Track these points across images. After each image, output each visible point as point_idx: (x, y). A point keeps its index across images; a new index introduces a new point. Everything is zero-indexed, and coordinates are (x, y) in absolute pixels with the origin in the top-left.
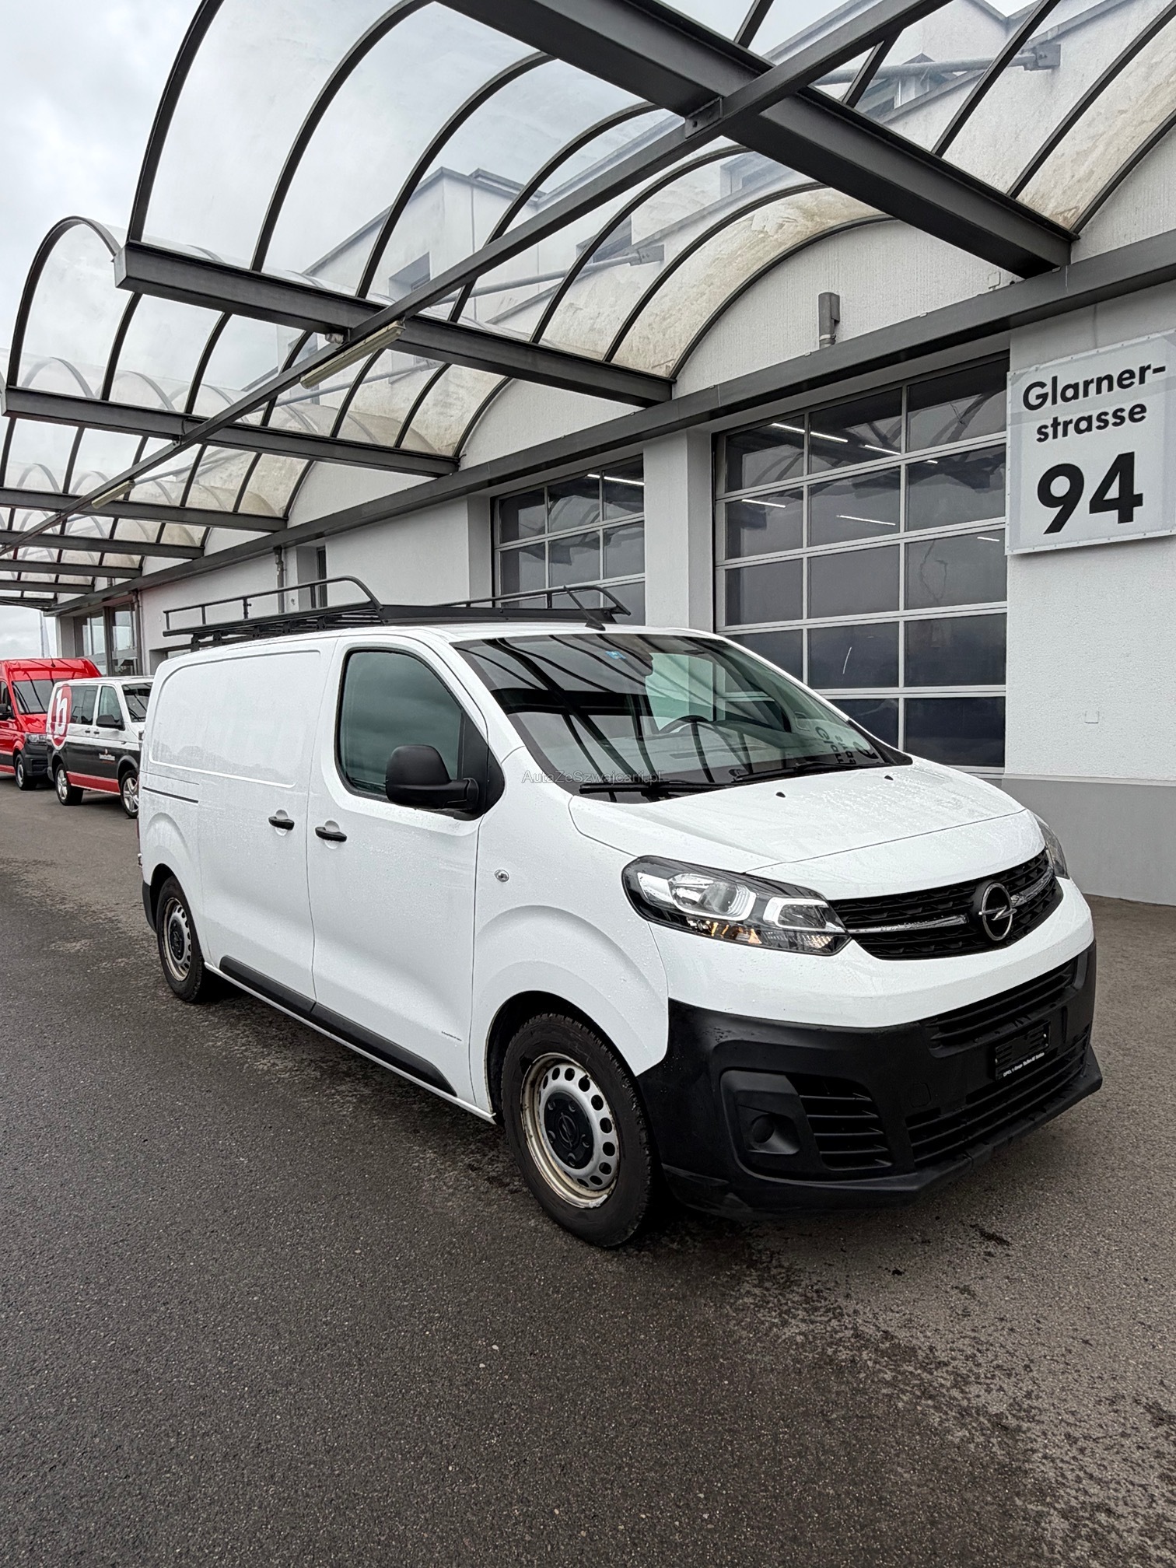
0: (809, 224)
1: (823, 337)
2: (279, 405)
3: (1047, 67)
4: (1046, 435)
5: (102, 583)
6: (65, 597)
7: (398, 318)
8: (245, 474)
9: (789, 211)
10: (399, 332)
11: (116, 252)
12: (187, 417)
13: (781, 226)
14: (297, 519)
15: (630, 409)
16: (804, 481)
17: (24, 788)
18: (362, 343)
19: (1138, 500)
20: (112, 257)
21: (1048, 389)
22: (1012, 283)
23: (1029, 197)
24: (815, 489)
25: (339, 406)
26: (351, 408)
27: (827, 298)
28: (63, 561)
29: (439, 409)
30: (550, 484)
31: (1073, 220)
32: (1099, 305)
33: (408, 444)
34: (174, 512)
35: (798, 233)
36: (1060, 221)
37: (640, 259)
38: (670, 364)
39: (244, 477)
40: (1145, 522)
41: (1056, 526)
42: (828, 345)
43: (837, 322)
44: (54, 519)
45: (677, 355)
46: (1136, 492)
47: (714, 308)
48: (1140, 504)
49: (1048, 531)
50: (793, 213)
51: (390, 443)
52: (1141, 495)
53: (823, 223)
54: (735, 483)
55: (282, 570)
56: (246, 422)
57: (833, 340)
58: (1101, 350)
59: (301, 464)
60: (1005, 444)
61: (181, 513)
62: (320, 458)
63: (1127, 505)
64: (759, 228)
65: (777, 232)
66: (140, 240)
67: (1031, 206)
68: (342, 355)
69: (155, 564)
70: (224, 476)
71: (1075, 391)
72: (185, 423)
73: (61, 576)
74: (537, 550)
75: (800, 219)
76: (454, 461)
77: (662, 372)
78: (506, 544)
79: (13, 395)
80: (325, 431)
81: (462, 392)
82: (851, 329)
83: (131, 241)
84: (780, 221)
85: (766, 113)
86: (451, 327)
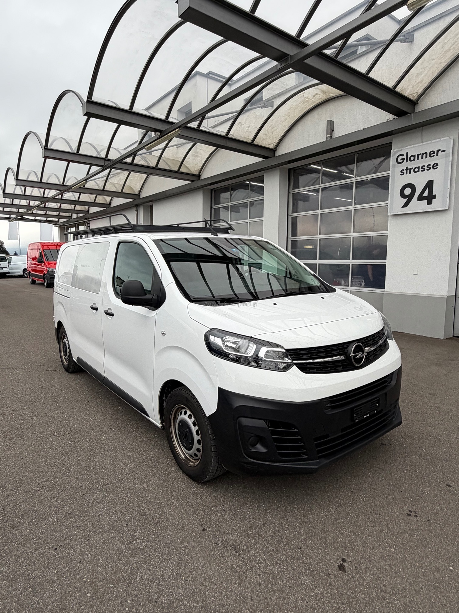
0: (324, 96)
1: (328, 136)
2: (138, 155)
3: (409, 42)
4: (404, 173)
5: (75, 216)
6: (61, 220)
7: (179, 127)
8: (125, 179)
9: (317, 91)
10: (179, 132)
11: (83, 103)
12: (106, 159)
13: (314, 96)
14: (143, 195)
15: (259, 159)
16: (320, 186)
17: (47, 287)
18: (166, 136)
19: (434, 197)
20: (82, 105)
21: (405, 157)
22: (394, 118)
23: (400, 89)
24: (323, 189)
25: (159, 155)
26: (163, 156)
27: (330, 122)
28: (62, 208)
29: (193, 158)
30: (231, 185)
31: (416, 97)
32: (424, 127)
33: (182, 170)
34: (100, 191)
35: (320, 99)
36: (411, 97)
37: (265, 106)
38: (274, 144)
39: (125, 180)
40: (436, 204)
41: (406, 205)
42: (329, 139)
43: (333, 131)
44: (59, 193)
45: (277, 141)
46: (433, 194)
47: (290, 124)
48: (435, 198)
49: (402, 207)
50: (318, 92)
51: (176, 169)
52: (435, 195)
53: (328, 95)
54: (296, 186)
55: (138, 213)
56: (126, 161)
57: (331, 137)
58: (424, 143)
59: (145, 176)
60: (389, 176)
61: (103, 192)
62: (152, 174)
63: (430, 199)
64: (307, 97)
65: (313, 98)
66: (91, 99)
67: (401, 92)
68: (159, 140)
69: (93, 210)
70: (118, 179)
71: (414, 158)
72: (105, 161)
73: (60, 213)
74: (226, 208)
75: (321, 94)
76: (198, 176)
77: (271, 147)
78: (215, 206)
79: (46, 150)
80: (154, 165)
81: (202, 152)
82: (338, 132)
83: (89, 100)
84: (314, 94)
85: (306, 61)
86: (197, 130)
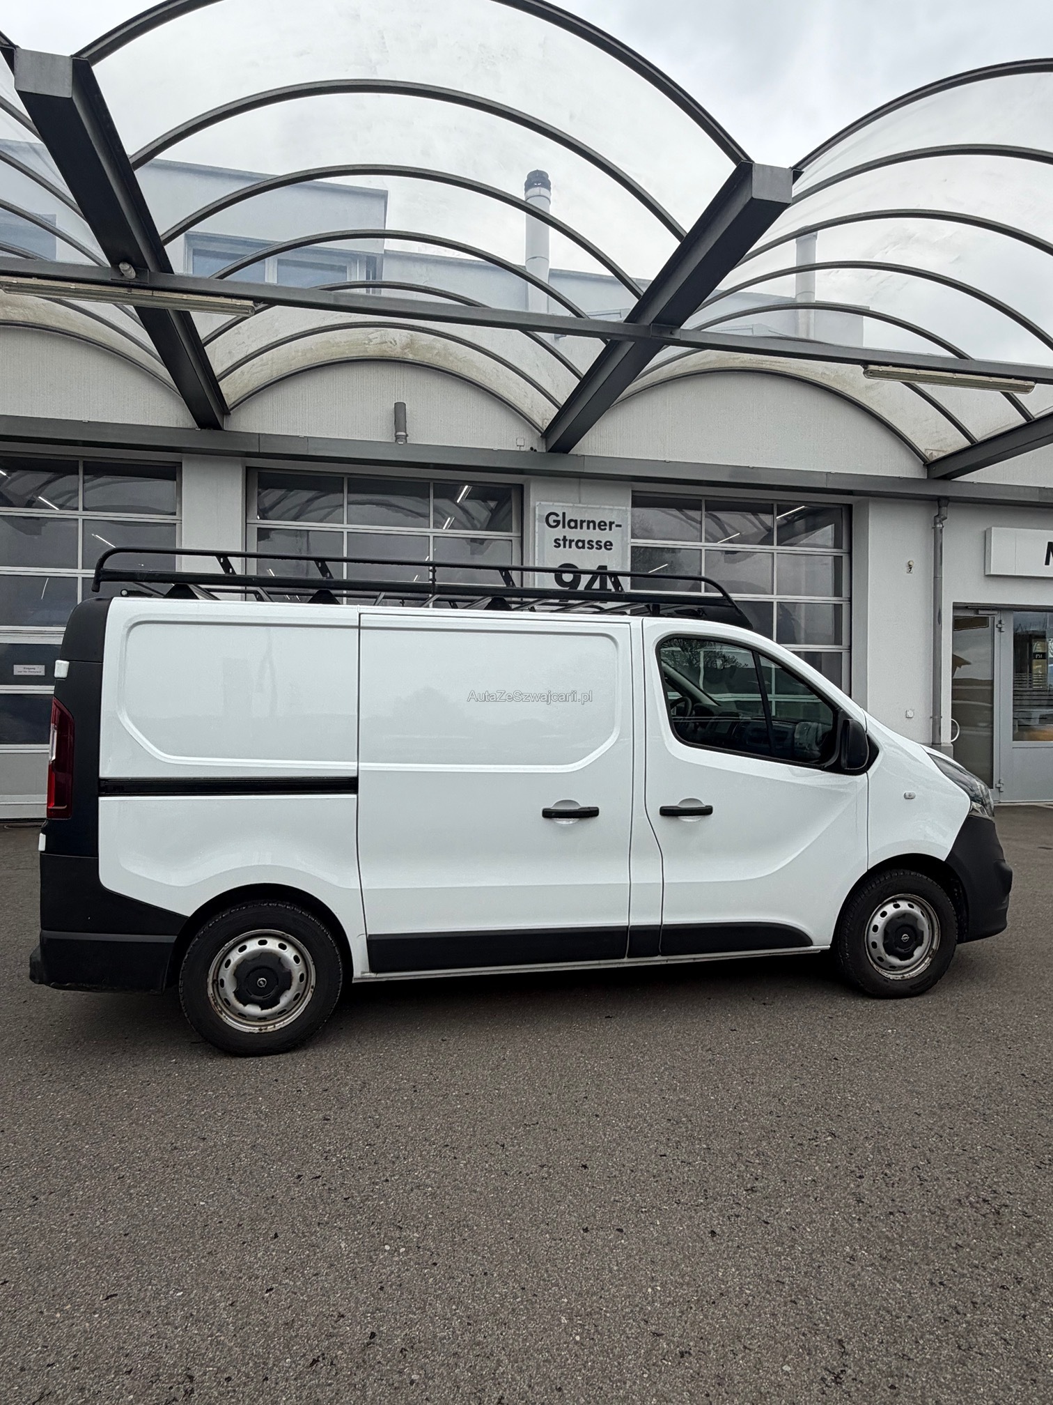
4: (559, 545)
16: (345, 528)
21: (560, 518)
22: (532, 448)
27: (398, 405)
32: (582, 480)
42: (405, 441)
43: (405, 426)
50: (403, 341)
57: (406, 438)
71: (575, 524)
